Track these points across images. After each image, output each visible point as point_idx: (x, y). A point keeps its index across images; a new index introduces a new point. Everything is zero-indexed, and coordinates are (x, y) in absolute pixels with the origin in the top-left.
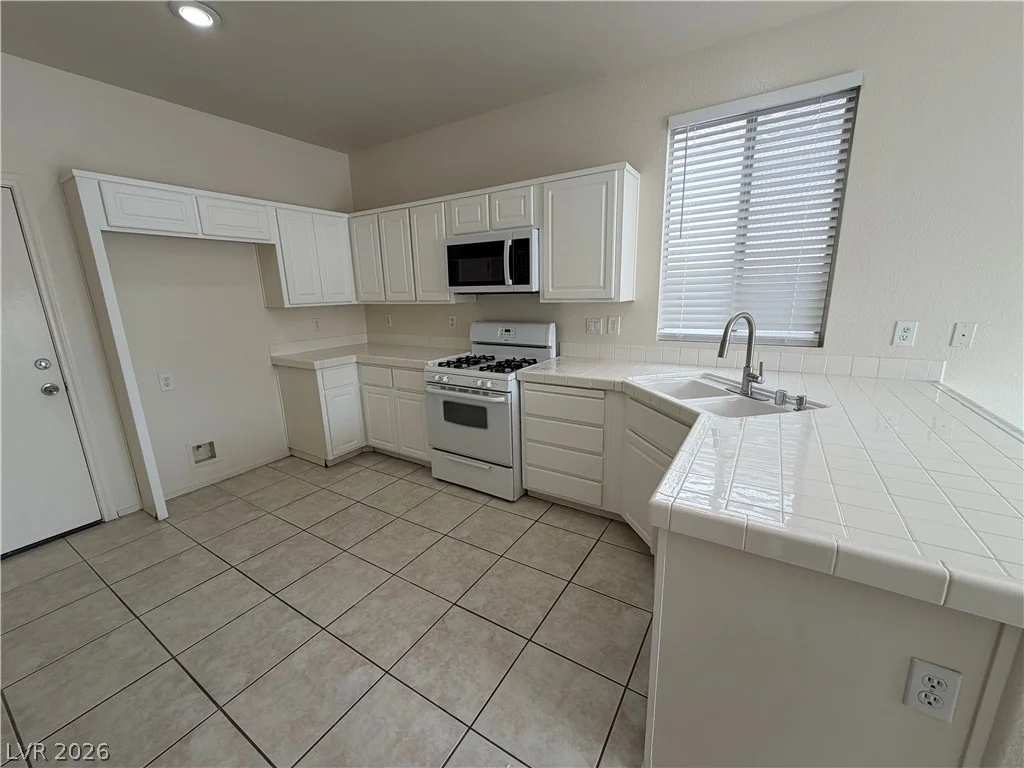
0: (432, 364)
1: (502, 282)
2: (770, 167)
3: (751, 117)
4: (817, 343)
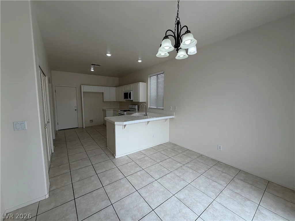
0: (120, 110)
1: (128, 98)
2: (160, 82)
3: (157, 75)
4: (163, 109)
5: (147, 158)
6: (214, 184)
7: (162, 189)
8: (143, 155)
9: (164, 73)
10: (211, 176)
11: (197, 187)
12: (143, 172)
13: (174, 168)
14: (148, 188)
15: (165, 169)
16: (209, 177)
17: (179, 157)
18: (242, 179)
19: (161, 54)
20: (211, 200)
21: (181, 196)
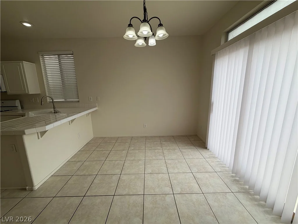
3: (58, 55)
4: (79, 102)
5: (87, 163)
6: (156, 151)
7: (133, 177)
8: (77, 163)
9: (72, 54)
10: (151, 148)
11: (151, 158)
12: (99, 177)
13: (123, 156)
14: (122, 184)
15: (118, 161)
16: (150, 148)
17: (118, 146)
18: (164, 140)
19: (129, 36)
20: (164, 161)
21: (149, 170)
